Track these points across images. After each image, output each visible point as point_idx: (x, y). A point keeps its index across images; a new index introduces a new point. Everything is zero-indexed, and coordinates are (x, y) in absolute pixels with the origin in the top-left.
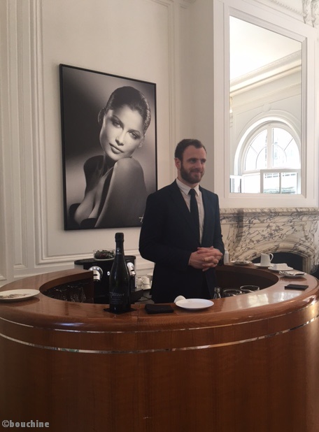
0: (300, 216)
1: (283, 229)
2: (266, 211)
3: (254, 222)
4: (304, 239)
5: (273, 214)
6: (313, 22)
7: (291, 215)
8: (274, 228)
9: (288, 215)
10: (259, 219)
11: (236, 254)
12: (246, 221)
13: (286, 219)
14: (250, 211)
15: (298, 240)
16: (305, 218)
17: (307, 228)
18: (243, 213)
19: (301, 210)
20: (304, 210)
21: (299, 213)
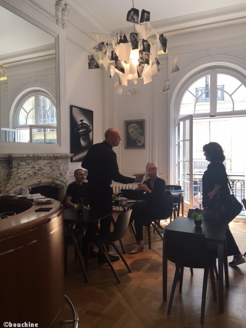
0: (56, 159)
1: (44, 169)
2: (31, 155)
3: (21, 164)
4: (59, 176)
5: (36, 158)
6: (63, 25)
7: (50, 159)
8: (37, 168)
9: (48, 159)
10: (25, 162)
11: (7, 189)
12: (15, 164)
13: (46, 162)
14: (18, 156)
15: (55, 177)
16: (60, 161)
17: (61, 168)
18: (12, 157)
19: (57, 155)
20: (59, 155)
21: (56, 158)
